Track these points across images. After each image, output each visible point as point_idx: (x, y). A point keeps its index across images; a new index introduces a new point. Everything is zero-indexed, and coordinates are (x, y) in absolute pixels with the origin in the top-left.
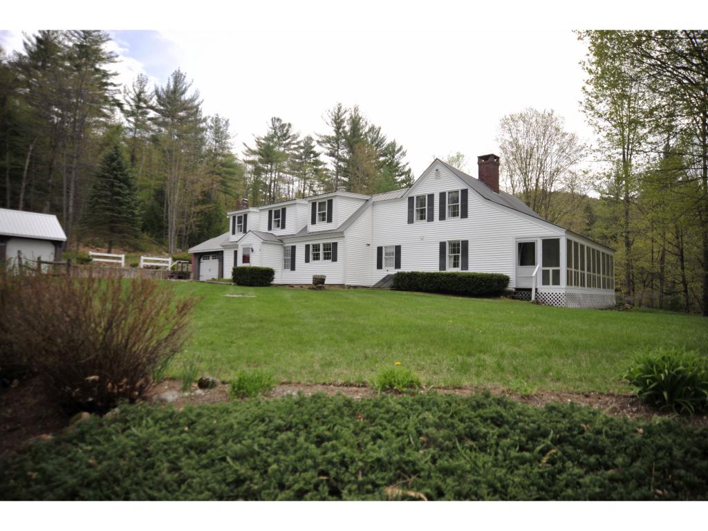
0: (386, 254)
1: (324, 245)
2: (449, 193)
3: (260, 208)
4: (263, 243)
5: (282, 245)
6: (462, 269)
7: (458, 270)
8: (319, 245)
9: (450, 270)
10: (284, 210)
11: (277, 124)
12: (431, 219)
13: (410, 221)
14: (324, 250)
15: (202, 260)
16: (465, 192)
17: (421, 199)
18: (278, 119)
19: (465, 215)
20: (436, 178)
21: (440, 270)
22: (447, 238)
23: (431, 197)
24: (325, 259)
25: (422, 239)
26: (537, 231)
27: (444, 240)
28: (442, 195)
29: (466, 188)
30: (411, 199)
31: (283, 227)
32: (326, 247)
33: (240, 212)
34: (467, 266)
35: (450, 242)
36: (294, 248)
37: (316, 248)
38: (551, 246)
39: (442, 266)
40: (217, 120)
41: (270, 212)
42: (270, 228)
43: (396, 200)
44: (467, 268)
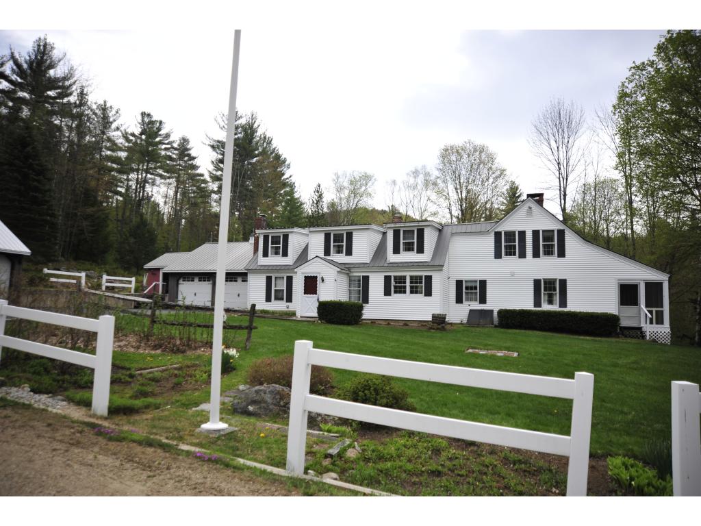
0: (467, 288)
1: (411, 277)
2: (543, 231)
3: (312, 229)
4: (338, 272)
5: (348, 274)
6: (560, 307)
7: (555, 308)
8: (404, 277)
9: (546, 307)
10: (350, 235)
11: (146, 120)
12: (523, 255)
13: (498, 255)
14: (411, 282)
15: (181, 282)
16: (561, 233)
17: (510, 235)
18: (149, 115)
19: (562, 254)
20: (527, 216)
21: (535, 307)
22: (542, 276)
23: (522, 234)
24: (412, 292)
25: (512, 275)
26: (640, 274)
27: (539, 278)
28: (536, 234)
29: (562, 228)
30: (498, 235)
31: (349, 253)
32: (415, 280)
33: (279, 232)
34: (566, 304)
35: (544, 279)
36: (366, 279)
37: (400, 280)
38: (654, 290)
39: (537, 303)
40: (104, 109)
41: (327, 236)
42: (327, 252)
43: (481, 233)
44: (566, 306)
